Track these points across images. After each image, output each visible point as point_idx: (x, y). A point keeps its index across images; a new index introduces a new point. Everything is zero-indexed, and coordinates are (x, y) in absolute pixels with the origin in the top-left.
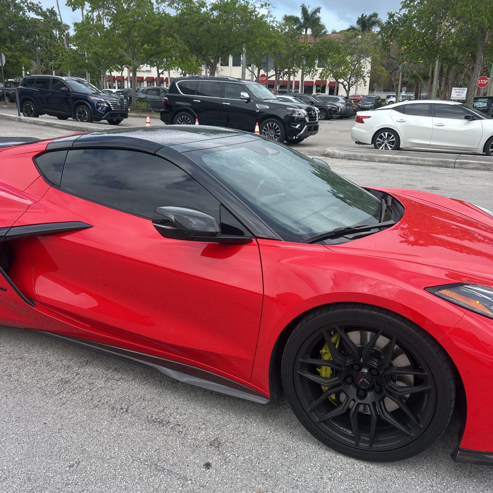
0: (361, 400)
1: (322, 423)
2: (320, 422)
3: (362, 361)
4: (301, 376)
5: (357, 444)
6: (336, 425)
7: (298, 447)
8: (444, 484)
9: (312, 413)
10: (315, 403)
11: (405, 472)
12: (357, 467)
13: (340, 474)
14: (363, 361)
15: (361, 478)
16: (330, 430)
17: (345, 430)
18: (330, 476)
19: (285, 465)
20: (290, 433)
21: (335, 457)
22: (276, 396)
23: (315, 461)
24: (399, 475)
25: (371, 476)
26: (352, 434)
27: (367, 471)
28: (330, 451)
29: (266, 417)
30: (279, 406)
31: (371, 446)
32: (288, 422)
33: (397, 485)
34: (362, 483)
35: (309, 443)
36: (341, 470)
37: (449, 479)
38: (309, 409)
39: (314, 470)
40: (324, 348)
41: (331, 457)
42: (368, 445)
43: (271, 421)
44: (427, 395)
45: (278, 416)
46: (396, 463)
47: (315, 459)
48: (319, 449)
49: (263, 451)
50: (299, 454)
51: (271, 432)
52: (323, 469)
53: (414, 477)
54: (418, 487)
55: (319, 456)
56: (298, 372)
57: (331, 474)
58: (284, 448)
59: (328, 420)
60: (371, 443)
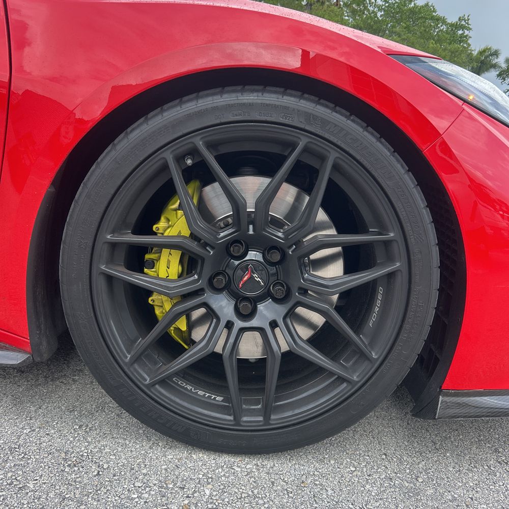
0: (245, 321)
1: (157, 386)
2: (153, 385)
3: (251, 232)
4: (110, 279)
5: (237, 420)
6: (189, 387)
7: (100, 451)
8: (408, 471)
9: (136, 366)
10: (142, 342)
11: (332, 462)
12: (239, 470)
13: (208, 492)
14: (254, 231)
15: (256, 492)
16: (178, 400)
17: (208, 395)
18: (186, 502)
19: (70, 499)
20: (80, 427)
21: (189, 458)
22: (45, 343)
23: (145, 475)
24: (324, 471)
25: (273, 483)
26: (222, 401)
27: (263, 475)
28: (176, 447)
29: (22, 403)
30: (52, 380)
31: (267, 418)
32: (74, 407)
33: (330, 492)
34: (261, 502)
35: (125, 439)
36: (209, 484)
37: (409, 459)
38: (129, 356)
39: (146, 496)
40: (163, 219)
41: (179, 460)
42: (261, 419)
43: (33, 409)
44: (381, 290)
45: (50, 397)
46: (310, 448)
47: (145, 471)
48: (151, 448)
49: (10, 475)
50: (105, 466)
51: (34, 430)
52: (167, 488)
53: (353, 469)
54: (368, 487)
55: (154, 463)
56: (103, 267)
57: (188, 497)
58: (65, 460)
59: (170, 377)
60: (267, 412)
